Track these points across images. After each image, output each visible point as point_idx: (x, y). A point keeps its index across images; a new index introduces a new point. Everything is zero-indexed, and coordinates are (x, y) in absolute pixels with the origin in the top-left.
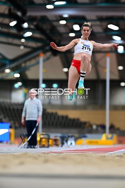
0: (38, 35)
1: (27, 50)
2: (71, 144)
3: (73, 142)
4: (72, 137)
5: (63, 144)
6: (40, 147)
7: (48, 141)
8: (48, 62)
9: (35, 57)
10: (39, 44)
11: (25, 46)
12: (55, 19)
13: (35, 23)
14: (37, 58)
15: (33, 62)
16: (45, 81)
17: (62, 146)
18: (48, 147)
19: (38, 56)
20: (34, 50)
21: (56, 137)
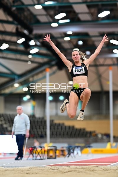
0: (44, 51)
1: (35, 65)
2: (77, 153)
3: (79, 152)
4: (78, 147)
5: (69, 154)
6: (48, 158)
7: (56, 153)
8: (54, 76)
9: (41, 72)
10: (46, 60)
11: (32, 62)
12: (59, 36)
13: (41, 40)
14: (44, 73)
15: (40, 76)
16: (51, 94)
17: (68, 157)
18: (55, 158)
19: (45, 70)
20: (41, 65)
21: (63, 148)
